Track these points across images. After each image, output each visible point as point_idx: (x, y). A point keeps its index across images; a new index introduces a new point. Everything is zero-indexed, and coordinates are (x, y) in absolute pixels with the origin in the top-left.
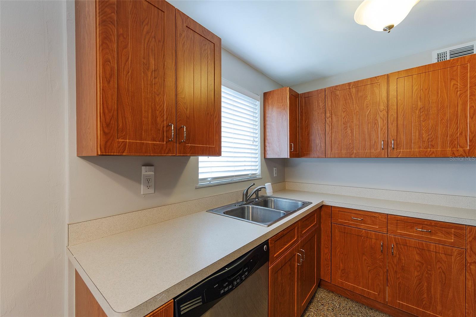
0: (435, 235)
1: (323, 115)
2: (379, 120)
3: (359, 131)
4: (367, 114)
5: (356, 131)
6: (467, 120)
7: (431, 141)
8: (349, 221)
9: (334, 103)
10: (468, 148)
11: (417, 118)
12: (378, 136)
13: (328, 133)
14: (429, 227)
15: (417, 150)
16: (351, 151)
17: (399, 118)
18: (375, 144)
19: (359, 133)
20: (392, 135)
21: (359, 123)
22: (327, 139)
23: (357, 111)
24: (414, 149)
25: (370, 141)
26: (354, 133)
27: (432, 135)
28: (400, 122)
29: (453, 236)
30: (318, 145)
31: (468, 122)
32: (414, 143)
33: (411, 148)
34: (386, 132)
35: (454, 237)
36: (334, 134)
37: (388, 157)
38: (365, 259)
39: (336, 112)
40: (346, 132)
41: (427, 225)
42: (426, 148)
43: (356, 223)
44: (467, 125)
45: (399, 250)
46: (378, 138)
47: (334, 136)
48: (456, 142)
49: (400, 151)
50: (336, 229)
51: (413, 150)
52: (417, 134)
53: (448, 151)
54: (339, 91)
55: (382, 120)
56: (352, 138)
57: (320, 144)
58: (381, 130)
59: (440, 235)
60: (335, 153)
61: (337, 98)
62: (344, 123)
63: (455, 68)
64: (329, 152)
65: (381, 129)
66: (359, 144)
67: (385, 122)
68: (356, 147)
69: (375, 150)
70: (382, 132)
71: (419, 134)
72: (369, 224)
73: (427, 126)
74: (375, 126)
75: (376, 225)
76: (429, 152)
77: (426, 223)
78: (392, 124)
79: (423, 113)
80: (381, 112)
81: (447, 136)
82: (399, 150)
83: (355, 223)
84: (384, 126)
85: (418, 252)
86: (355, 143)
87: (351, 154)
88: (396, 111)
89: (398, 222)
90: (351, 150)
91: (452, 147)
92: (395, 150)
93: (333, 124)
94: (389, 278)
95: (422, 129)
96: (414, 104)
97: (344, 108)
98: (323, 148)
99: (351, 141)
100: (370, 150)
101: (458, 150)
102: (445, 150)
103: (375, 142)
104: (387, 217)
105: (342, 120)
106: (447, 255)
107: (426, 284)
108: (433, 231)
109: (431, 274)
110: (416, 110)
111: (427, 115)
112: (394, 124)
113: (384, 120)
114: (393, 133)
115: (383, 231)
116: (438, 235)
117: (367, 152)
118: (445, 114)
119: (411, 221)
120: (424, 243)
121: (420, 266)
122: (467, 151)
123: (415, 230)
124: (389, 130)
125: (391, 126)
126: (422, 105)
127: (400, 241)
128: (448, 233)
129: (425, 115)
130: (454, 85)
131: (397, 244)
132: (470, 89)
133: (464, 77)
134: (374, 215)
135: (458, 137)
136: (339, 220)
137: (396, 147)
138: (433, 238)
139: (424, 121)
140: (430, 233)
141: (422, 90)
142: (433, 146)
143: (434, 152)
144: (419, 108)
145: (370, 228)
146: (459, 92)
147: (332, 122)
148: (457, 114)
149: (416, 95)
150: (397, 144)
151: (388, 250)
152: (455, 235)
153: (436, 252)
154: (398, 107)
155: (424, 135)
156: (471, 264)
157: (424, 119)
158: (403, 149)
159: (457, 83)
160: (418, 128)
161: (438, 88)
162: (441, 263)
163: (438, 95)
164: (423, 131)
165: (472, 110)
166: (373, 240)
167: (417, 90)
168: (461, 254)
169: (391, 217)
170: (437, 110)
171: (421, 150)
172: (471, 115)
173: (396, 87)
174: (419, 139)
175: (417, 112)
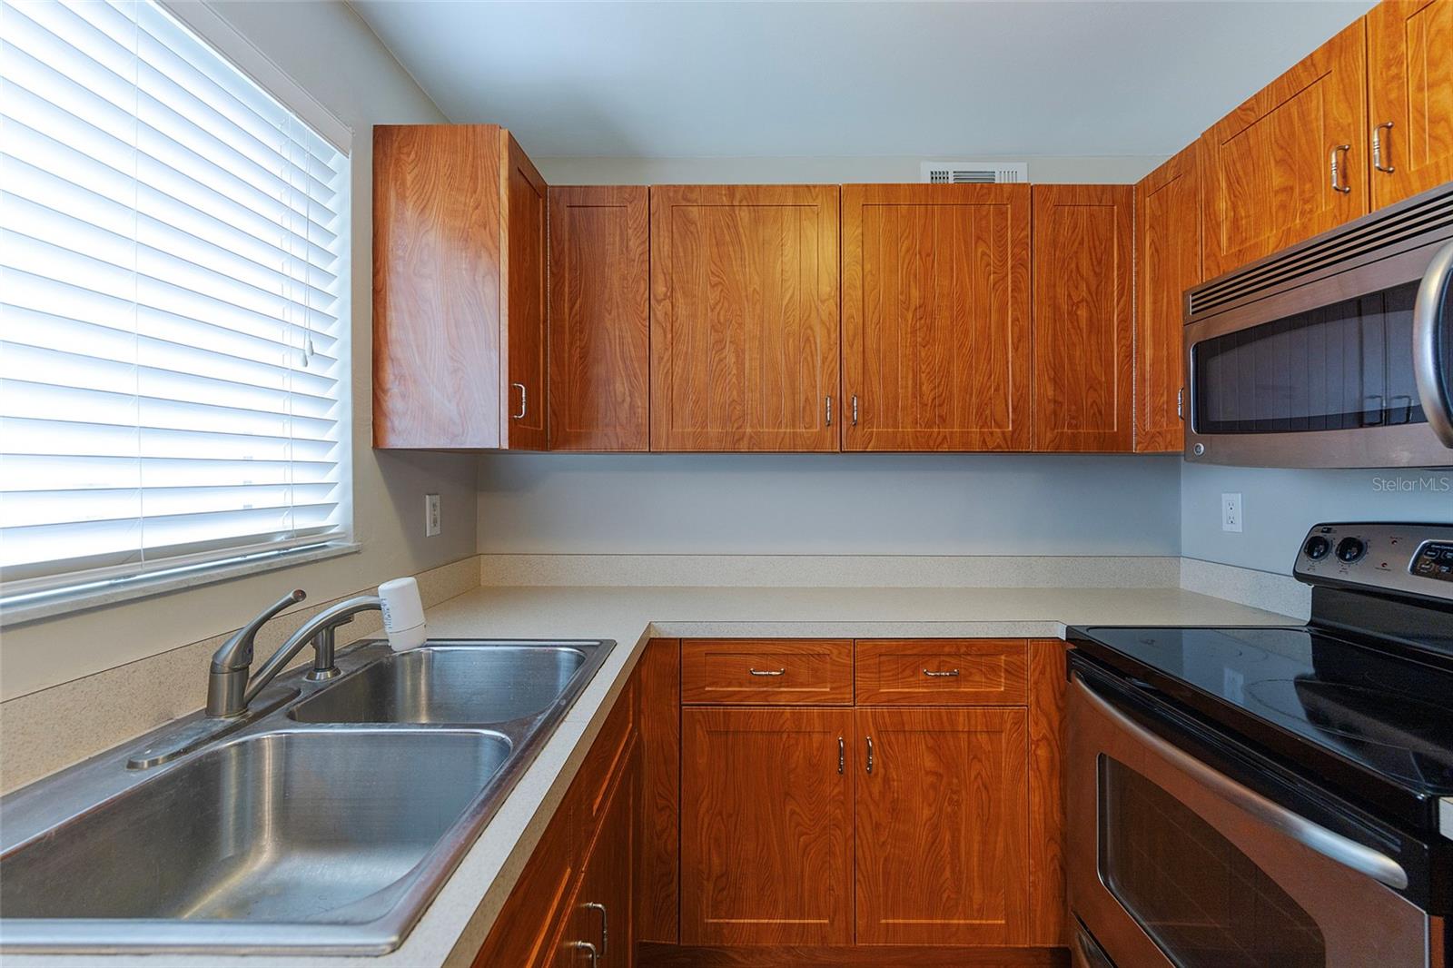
0: (968, 681)
1: (643, 286)
2: (818, 329)
3: (762, 359)
4: (785, 303)
5: (751, 359)
6: (1007, 354)
7: (940, 405)
8: (741, 685)
9: (681, 250)
10: (1010, 429)
11: (909, 336)
12: (815, 382)
13: (661, 358)
14: (953, 661)
15: (909, 430)
16: (737, 428)
17: (868, 330)
18: (808, 407)
19: (761, 368)
20: (852, 380)
21: (762, 331)
22: (658, 380)
23: (755, 289)
24: (902, 428)
25: (794, 394)
26: (747, 365)
27: (941, 389)
28: (871, 342)
29: (1003, 674)
30: (624, 401)
31: (1010, 359)
32: (903, 409)
33: (896, 425)
34: (835, 371)
35: (1005, 679)
36: (680, 363)
37: (841, 451)
38: (793, 813)
39: (688, 282)
40: (721, 360)
41: (949, 655)
42: (929, 424)
43: (765, 689)
44: (1008, 368)
45: (884, 751)
46: (816, 387)
47: (680, 370)
48: (988, 412)
49: (872, 432)
50: (698, 727)
51: (900, 430)
52: (910, 382)
53: (973, 435)
54: (696, 208)
55: (826, 331)
56: (739, 383)
57: (628, 399)
58: (823, 363)
59: (977, 678)
60: (683, 432)
61: (692, 233)
62: (713, 327)
63: (984, 209)
64: (662, 430)
65: (824, 360)
66: (761, 403)
67: (833, 336)
68: (752, 413)
69: (806, 428)
70: (826, 368)
71: (914, 386)
72: (802, 685)
73: (930, 362)
74: (808, 345)
75: (822, 682)
76: (935, 435)
77: (947, 649)
78: (851, 346)
79: (923, 321)
80: (823, 302)
81: (971, 395)
82: (868, 430)
83: (762, 689)
84: (830, 350)
85: (931, 743)
86: (747, 402)
87: (736, 438)
88: (861, 306)
89: (883, 658)
90: (736, 425)
91: (980, 424)
92: (859, 427)
93: (676, 325)
94: (859, 853)
95: (920, 368)
96: (902, 294)
97: (712, 273)
98: (641, 412)
99: (735, 393)
100: (794, 426)
101: (992, 433)
102: (968, 432)
103: (807, 399)
104: (852, 648)
105: (706, 314)
106: (993, 732)
107: (948, 837)
108: (963, 672)
109: (958, 803)
110: (908, 310)
111: (930, 328)
112: (858, 346)
113: (832, 330)
114: (853, 375)
115: (845, 699)
116: (973, 681)
117: (785, 433)
118: (966, 333)
119: (915, 651)
120: (943, 710)
121: (934, 787)
122: (1008, 436)
123: (922, 677)
124: (844, 362)
125: (849, 351)
126: (920, 298)
127: (887, 720)
128: (994, 669)
129: (925, 328)
130: (984, 254)
131: (879, 732)
132: (1012, 273)
133: (1000, 237)
134: (818, 649)
135: (990, 399)
136: (707, 689)
137: (861, 420)
138: (963, 692)
139: (924, 347)
140: (957, 678)
141: (920, 253)
142: (944, 421)
143: (945, 437)
144: (914, 307)
145: (807, 698)
146: (992, 276)
147: (674, 319)
148: (989, 336)
149: (905, 266)
150: (865, 412)
151: (857, 759)
152: (1006, 670)
153: (969, 732)
154: (866, 294)
155: (924, 388)
156: (1037, 743)
157: (923, 339)
158: (878, 427)
159: (988, 251)
160: (910, 364)
161: (951, 255)
162: (980, 761)
163: (952, 277)
164: (923, 375)
165: (1016, 329)
166: (816, 738)
167: (908, 251)
168: (1019, 721)
169: (865, 648)
170: (952, 317)
171: (920, 432)
172: (1015, 341)
173: (860, 231)
174: (914, 397)
175: (910, 315)
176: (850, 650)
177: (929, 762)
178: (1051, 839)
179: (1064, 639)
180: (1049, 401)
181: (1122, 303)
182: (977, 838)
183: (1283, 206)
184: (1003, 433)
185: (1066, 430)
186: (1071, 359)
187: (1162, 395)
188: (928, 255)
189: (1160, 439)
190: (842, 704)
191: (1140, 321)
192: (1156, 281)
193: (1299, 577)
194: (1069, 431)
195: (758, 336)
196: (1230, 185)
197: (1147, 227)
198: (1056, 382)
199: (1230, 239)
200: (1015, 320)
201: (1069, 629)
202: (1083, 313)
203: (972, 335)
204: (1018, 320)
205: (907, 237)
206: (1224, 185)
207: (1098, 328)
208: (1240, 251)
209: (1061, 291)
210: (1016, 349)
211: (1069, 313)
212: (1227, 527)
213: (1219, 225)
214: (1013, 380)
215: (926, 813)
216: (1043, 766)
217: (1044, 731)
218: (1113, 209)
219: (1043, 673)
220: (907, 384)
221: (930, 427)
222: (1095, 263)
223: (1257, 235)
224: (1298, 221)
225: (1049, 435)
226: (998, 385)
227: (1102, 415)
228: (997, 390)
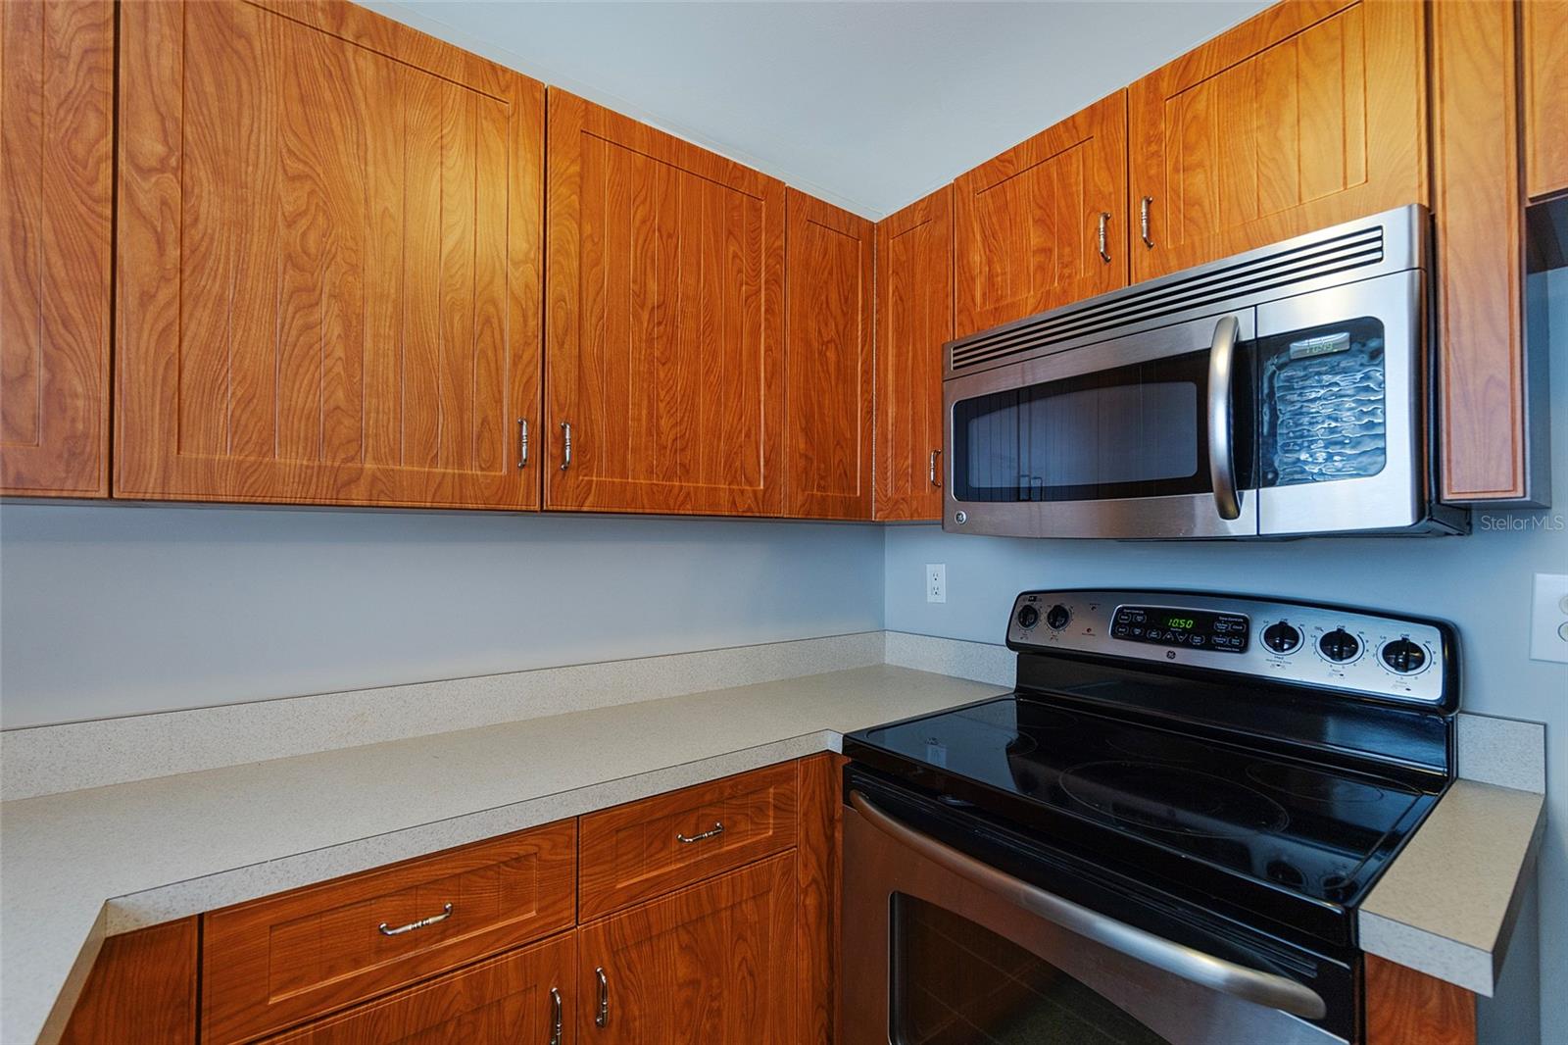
0: (731, 834)
1: (95, 124)
2: (507, 306)
3: (399, 340)
4: (446, 249)
5: (376, 336)
6: (759, 390)
7: (683, 450)
8: (358, 965)
9: (208, 79)
10: (762, 487)
11: (643, 345)
12: (500, 392)
13: (146, 298)
14: (715, 812)
15: (642, 481)
16: (346, 460)
17: (587, 326)
18: (486, 434)
19: (399, 356)
20: (563, 399)
21: (400, 290)
22: (137, 343)
23: (386, 209)
24: (633, 478)
25: (461, 411)
26: (368, 344)
27: (684, 426)
28: (591, 344)
29: (771, 813)
31: (762, 399)
32: (635, 451)
33: (624, 474)
34: (534, 379)
35: (774, 818)
36: (204, 315)
37: (542, 510)
39: (225, 151)
40: (308, 327)
41: (711, 804)
42: (669, 475)
43: (413, 955)
44: (759, 409)
45: (623, 983)
46: (502, 401)
47: (203, 331)
48: (738, 464)
49: (591, 482)
51: (630, 480)
52: (644, 412)
53: (722, 494)
55: (519, 312)
56: (350, 376)
57: (41, 374)
58: (515, 364)
59: (743, 827)
61: (237, 52)
62: (289, 257)
65: (517, 358)
66: (397, 419)
68: (377, 435)
69: (482, 469)
70: (519, 372)
71: (650, 415)
72: (486, 922)
73: (671, 388)
74: (487, 332)
76: (676, 491)
77: (708, 797)
78: (561, 345)
79: (662, 328)
80: (516, 264)
81: (719, 438)
82: (586, 478)
83: (406, 958)
84: (527, 344)
85: (686, 940)
86: (368, 413)
87: (340, 481)
88: (576, 286)
89: (621, 835)
90: (341, 456)
91: (729, 478)
92: (571, 473)
93: (195, 234)
95: (658, 395)
96: (635, 282)
97: (289, 151)
99: (340, 394)
100: (461, 465)
101: (742, 492)
102: (715, 489)
103: (485, 421)
104: (574, 834)
105: (273, 229)
106: (759, 896)
108: (726, 823)
109: (719, 1012)
110: (642, 307)
111: (672, 340)
112: (571, 346)
113: (530, 313)
114: (562, 391)
115: (562, 919)
116: (738, 833)
117: (444, 475)
118: (714, 355)
119: (666, 812)
120: (702, 888)
121: (689, 1004)
122: (760, 496)
123: (675, 847)
124: (549, 368)
125: (556, 352)
126: (659, 295)
127: (628, 931)
128: (761, 810)
129: (665, 339)
130: (735, 256)
131: (615, 953)
132: (766, 290)
133: (755, 241)
134: (517, 849)
135: (741, 447)
136: (273, 1000)
137: (574, 463)
138: (728, 852)
139: (664, 364)
140: (720, 836)
141: (659, 230)
142: (688, 471)
143: (689, 494)
144: (650, 307)
145: (498, 940)
146: (744, 288)
147: (188, 220)
148: (740, 365)
149: (641, 242)
150: (580, 450)
151: (581, 1012)
152: (776, 807)
153: (733, 907)
154: (584, 268)
155: (663, 422)
156: (805, 892)
157: (662, 353)
158: (599, 475)
159: (740, 253)
160: (645, 386)
161: (699, 246)
162: (745, 940)
163: (699, 275)
164: (662, 405)
165: (770, 361)
166: (511, 1007)
167: (644, 222)
168: (787, 871)
169: (595, 826)
170: (698, 330)
171: (657, 485)
172: (769, 376)
173: (575, 168)
174: (649, 433)
175: (645, 316)
176: (571, 838)
177: (683, 971)
178: (819, 1006)
179: (840, 752)
180: (801, 455)
181: (864, 352)
183: (1041, 268)
184: (755, 493)
185: (815, 492)
186: (821, 406)
187: (907, 457)
188: (670, 236)
189: (904, 506)
190: (559, 929)
191: (882, 375)
192: (900, 334)
193: (1011, 645)
194: (819, 493)
195: (393, 296)
196: (985, 238)
197: (890, 272)
198: (807, 431)
199: (984, 294)
200: (768, 349)
201: (846, 737)
202: (831, 355)
203: (722, 359)
204: (771, 350)
205: (643, 202)
206: (978, 237)
207: (845, 376)
208: (996, 309)
209: (812, 324)
210: (769, 386)
211: (820, 353)
212: (931, 598)
213: (973, 279)
214: (766, 423)
216: (812, 918)
217: (813, 871)
218: (858, 244)
219: (812, 799)
220: (640, 414)
221: (670, 479)
222: (843, 301)
223: (1013, 294)
224: (1056, 284)
225: (800, 498)
226: (750, 429)
227: (848, 476)
228: (748, 436)
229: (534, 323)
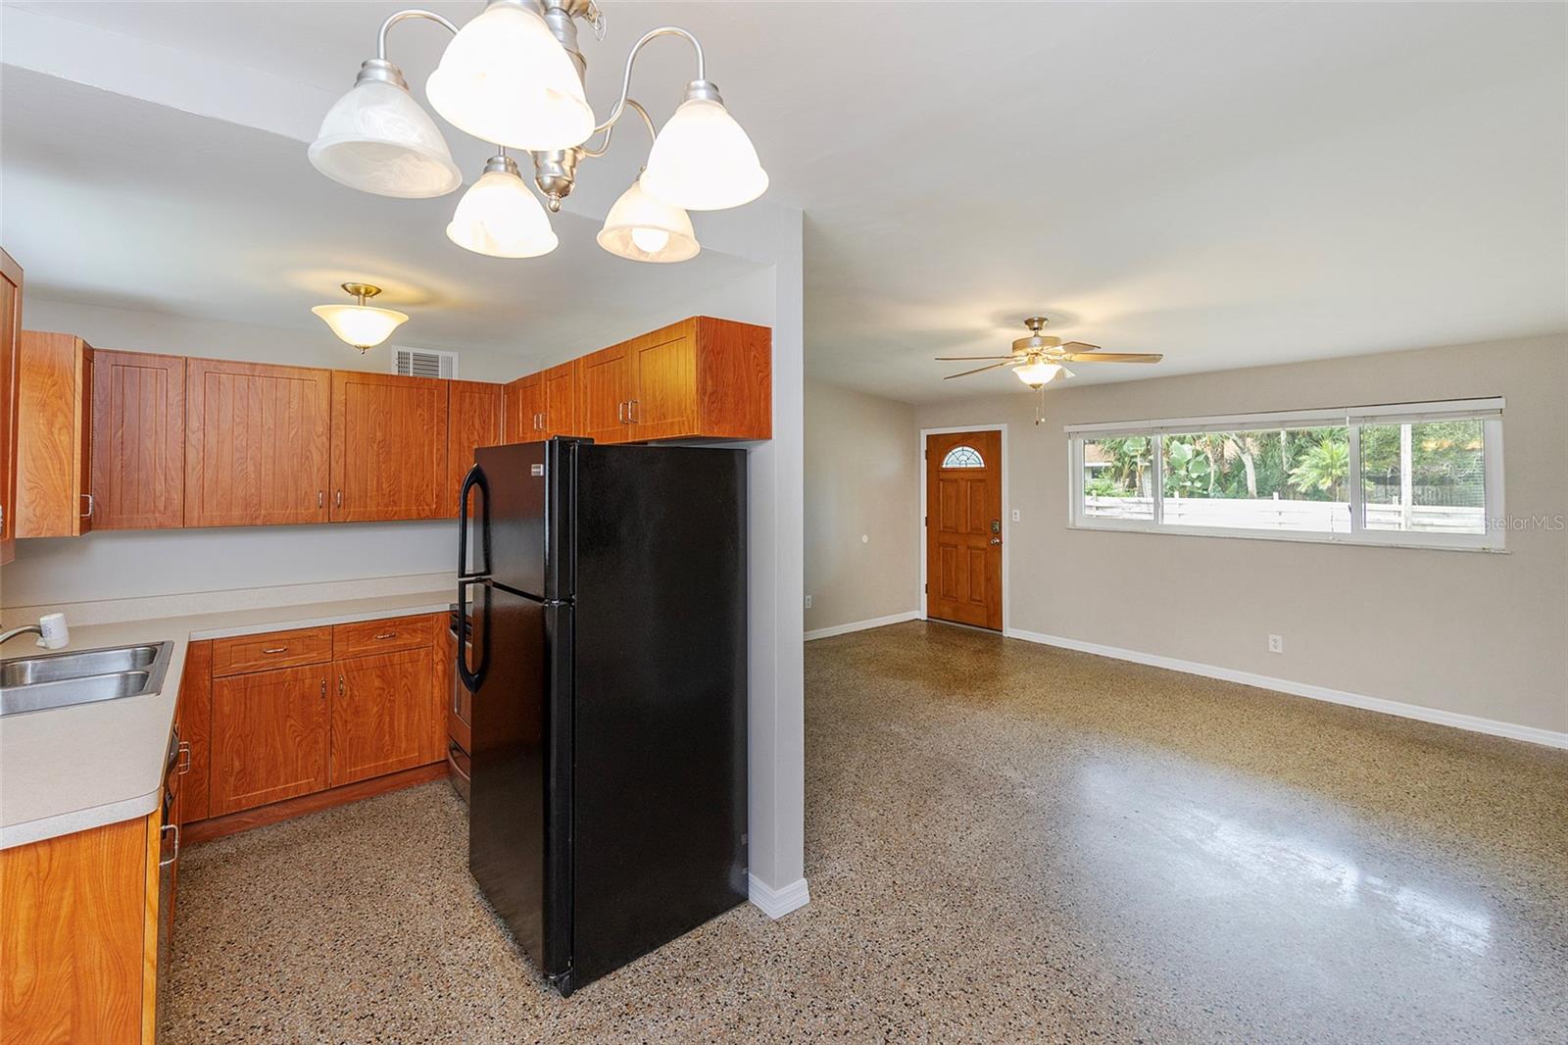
0: (400, 638)
1: (180, 422)
2: (314, 451)
3: (274, 469)
4: (291, 436)
5: (266, 469)
6: (433, 468)
7: (394, 495)
8: (256, 660)
9: (211, 400)
10: (434, 507)
11: (375, 457)
12: (312, 482)
13: (194, 469)
14: (393, 629)
15: (373, 509)
16: (255, 510)
17: (349, 454)
18: (306, 498)
19: (274, 475)
20: (337, 482)
21: (274, 453)
22: (191, 482)
23: (269, 427)
25: (297, 490)
26: (263, 472)
27: (394, 486)
28: (350, 460)
29: (419, 633)
30: (161, 495)
31: (435, 471)
32: (371, 497)
33: (365, 507)
34: (326, 475)
35: (421, 635)
36: (210, 471)
37: (329, 522)
38: (291, 726)
39: (218, 421)
40: (243, 470)
41: (390, 626)
42: (386, 506)
43: (273, 660)
44: (433, 475)
45: (351, 682)
46: (312, 485)
47: (211, 477)
48: (421, 498)
49: (350, 512)
50: (225, 688)
51: (368, 509)
52: (375, 482)
53: (413, 510)
54: (225, 375)
55: (320, 453)
56: (257, 484)
57: (166, 494)
58: (318, 472)
59: (405, 636)
60: (211, 516)
61: (221, 390)
62: (237, 449)
63: (421, 392)
64: (194, 513)
65: (318, 470)
66: (273, 496)
68: (266, 502)
69: (304, 510)
70: (320, 474)
71: (378, 481)
72: (297, 655)
73: (388, 472)
74: (307, 461)
75: (312, 651)
76: (390, 511)
77: (388, 624)
78: (337, 463)
79: (383, 449)
80: (318, 436)
81: (412, 489)
82: (349, 510)
83: (271, 661)
84: (323, 464)
85: (378, 673)
86: (263, 495)
87: (254, 517)
88: (344, 440)
89: (351, 633)
91: (417, 504)
92: (341, 508)
93: (208, 447)
94: (334, 739)
95: (381, 475)
96: (371, 433)
97: (237, 416)
98: (177, 497)
99: (253, 489)
100: (297, 508)
101: (423, 509)
102: (410, 509)
103: (306, 493)
105: (232, 441)
106: (414, 662)
107: (388, 719)
108: (398, 633)
109: (394, 701)
110: (374, 442)
111: (388, 453)
112: (341, 462)
113: (324, 452)
114: (338, 479)
115: (327, 658)
116: (403, 638)
117: (290, 513)
118: (410, 456)
119: (370, 627)
120: (386, 655)
121: (380, 695)
122: (432, 510)
123: (374, 640)
124: (332, 472)
125: (336, 465)
126: (382, 436)
127: (352, 665)
128: (415, 630)
129: (385, 453)
130: (420, 415)
131: (347, 673)
132: (436, 426)
133: (430, 406)
134: (310, 633)
135: (423, 491)
136: (231, 666)
137: (343, 504)
138: (397, 644)
139: (384, 463)
140: (394, 638)
141: (383, 411)
142: (396, 503)
143: (396, 513)
144: (378, 441)
145: (303, 661)
146: (425, 426)
147: (205, 442)
148: (423, 458)
149: (373, 418)
150: (345, 499)
151: (333, 688)
152: (421, 629)
153: (400, 663)
154: (347, 433)
155: (384, 485)
156: (437, 664)
157: (383, 459)
158: (353, 508)
159: (423, 413)
160: (375, 472)
161: (402, 413)
162: (407, 678)
163: (402, 425)
164: (384, 479)
165: (439, 455)
166: (308, 682)
167: (375, 409)
168: (429, 655)
169: (340, 629)
170: (401, 447)
171: (381, 509)
172: (438, 461)
173: (344, 397)
174: (377, 491)
175: (376, 446)
176: (331, 631)
177: (377, 683)
178: (444, 708)
180: (456, 492)
182: (404, 716)
184: (430, 509)
188: (388, 413)
190: (325, 661)
200: (438, 450)
202: (475, 447)
203: (414, 457)
204: (440, 450)
205: (375, 403)
209: (464, 436)
210: (438, 465)
211: (468, 447)
214: (436, 481)
215: (375, 709)
216: (440, 673)
217: (440, 658)
218: (492, 396)
219: (441, 629)
220: (372, 484)
222: (482, 423)
226: (428, 484)
228: (427, 486)
229: (326, 456)
